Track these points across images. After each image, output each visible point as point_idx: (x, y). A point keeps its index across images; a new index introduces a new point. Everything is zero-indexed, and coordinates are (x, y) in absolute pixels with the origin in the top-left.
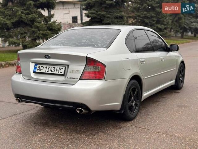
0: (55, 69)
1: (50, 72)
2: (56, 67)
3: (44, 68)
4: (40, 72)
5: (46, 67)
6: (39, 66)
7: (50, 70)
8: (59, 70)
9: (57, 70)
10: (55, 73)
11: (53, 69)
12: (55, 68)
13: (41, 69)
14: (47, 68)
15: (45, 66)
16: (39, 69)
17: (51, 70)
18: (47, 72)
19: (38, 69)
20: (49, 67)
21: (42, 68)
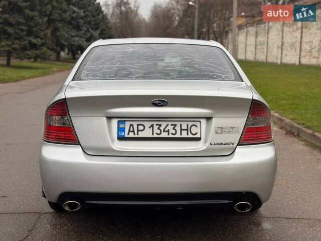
0: (178, 128)
1: (164, 135)
2: (178, 124)
3: (147, 128)
4: (136, 136)
5: (152, 126)
6: (132, 125)
7: (164, 131)
8: (187, 130)
9: (181, 130)
10: (178, 135)
11: (170, 128)
12: (175, 125)
13: (138, 130)
14: (156, 127)
15: (147, 124)
16: (133, 131)
17: (168, 131)
18: (155, 136)
19: (129, 131)
20: (160, 125)
21: (141, 128)
